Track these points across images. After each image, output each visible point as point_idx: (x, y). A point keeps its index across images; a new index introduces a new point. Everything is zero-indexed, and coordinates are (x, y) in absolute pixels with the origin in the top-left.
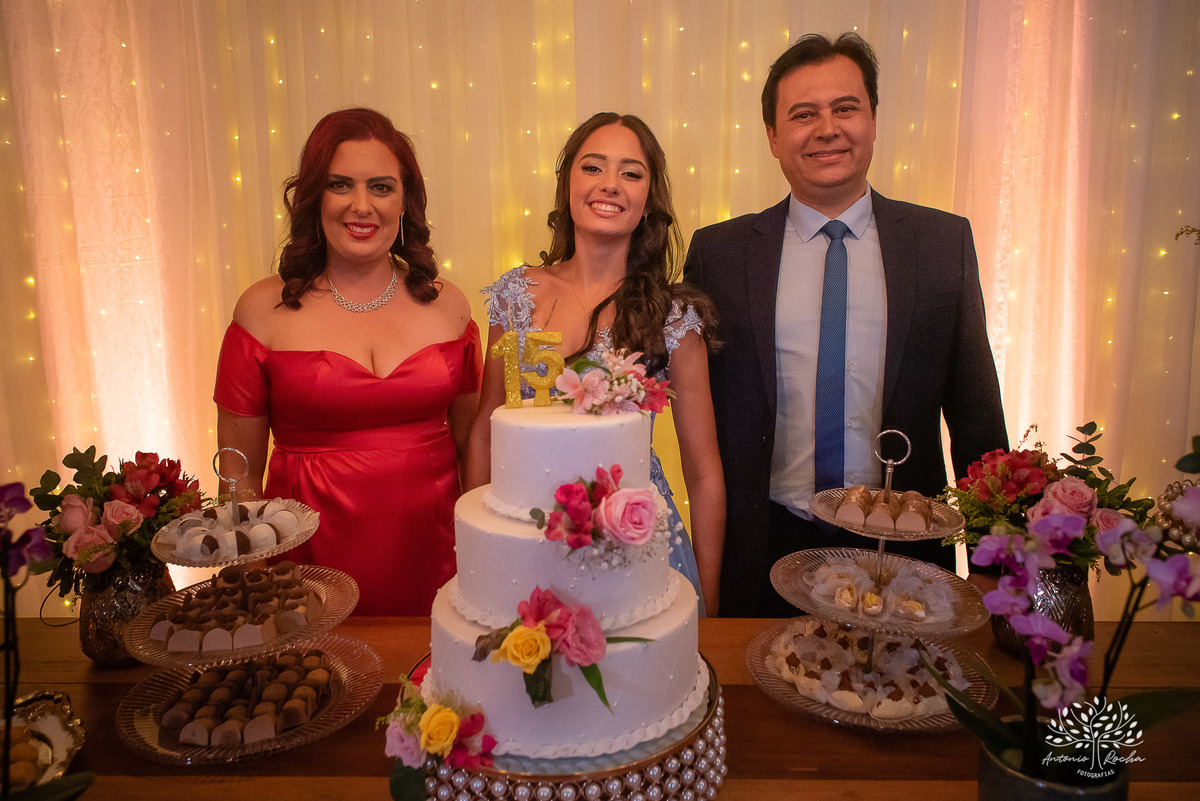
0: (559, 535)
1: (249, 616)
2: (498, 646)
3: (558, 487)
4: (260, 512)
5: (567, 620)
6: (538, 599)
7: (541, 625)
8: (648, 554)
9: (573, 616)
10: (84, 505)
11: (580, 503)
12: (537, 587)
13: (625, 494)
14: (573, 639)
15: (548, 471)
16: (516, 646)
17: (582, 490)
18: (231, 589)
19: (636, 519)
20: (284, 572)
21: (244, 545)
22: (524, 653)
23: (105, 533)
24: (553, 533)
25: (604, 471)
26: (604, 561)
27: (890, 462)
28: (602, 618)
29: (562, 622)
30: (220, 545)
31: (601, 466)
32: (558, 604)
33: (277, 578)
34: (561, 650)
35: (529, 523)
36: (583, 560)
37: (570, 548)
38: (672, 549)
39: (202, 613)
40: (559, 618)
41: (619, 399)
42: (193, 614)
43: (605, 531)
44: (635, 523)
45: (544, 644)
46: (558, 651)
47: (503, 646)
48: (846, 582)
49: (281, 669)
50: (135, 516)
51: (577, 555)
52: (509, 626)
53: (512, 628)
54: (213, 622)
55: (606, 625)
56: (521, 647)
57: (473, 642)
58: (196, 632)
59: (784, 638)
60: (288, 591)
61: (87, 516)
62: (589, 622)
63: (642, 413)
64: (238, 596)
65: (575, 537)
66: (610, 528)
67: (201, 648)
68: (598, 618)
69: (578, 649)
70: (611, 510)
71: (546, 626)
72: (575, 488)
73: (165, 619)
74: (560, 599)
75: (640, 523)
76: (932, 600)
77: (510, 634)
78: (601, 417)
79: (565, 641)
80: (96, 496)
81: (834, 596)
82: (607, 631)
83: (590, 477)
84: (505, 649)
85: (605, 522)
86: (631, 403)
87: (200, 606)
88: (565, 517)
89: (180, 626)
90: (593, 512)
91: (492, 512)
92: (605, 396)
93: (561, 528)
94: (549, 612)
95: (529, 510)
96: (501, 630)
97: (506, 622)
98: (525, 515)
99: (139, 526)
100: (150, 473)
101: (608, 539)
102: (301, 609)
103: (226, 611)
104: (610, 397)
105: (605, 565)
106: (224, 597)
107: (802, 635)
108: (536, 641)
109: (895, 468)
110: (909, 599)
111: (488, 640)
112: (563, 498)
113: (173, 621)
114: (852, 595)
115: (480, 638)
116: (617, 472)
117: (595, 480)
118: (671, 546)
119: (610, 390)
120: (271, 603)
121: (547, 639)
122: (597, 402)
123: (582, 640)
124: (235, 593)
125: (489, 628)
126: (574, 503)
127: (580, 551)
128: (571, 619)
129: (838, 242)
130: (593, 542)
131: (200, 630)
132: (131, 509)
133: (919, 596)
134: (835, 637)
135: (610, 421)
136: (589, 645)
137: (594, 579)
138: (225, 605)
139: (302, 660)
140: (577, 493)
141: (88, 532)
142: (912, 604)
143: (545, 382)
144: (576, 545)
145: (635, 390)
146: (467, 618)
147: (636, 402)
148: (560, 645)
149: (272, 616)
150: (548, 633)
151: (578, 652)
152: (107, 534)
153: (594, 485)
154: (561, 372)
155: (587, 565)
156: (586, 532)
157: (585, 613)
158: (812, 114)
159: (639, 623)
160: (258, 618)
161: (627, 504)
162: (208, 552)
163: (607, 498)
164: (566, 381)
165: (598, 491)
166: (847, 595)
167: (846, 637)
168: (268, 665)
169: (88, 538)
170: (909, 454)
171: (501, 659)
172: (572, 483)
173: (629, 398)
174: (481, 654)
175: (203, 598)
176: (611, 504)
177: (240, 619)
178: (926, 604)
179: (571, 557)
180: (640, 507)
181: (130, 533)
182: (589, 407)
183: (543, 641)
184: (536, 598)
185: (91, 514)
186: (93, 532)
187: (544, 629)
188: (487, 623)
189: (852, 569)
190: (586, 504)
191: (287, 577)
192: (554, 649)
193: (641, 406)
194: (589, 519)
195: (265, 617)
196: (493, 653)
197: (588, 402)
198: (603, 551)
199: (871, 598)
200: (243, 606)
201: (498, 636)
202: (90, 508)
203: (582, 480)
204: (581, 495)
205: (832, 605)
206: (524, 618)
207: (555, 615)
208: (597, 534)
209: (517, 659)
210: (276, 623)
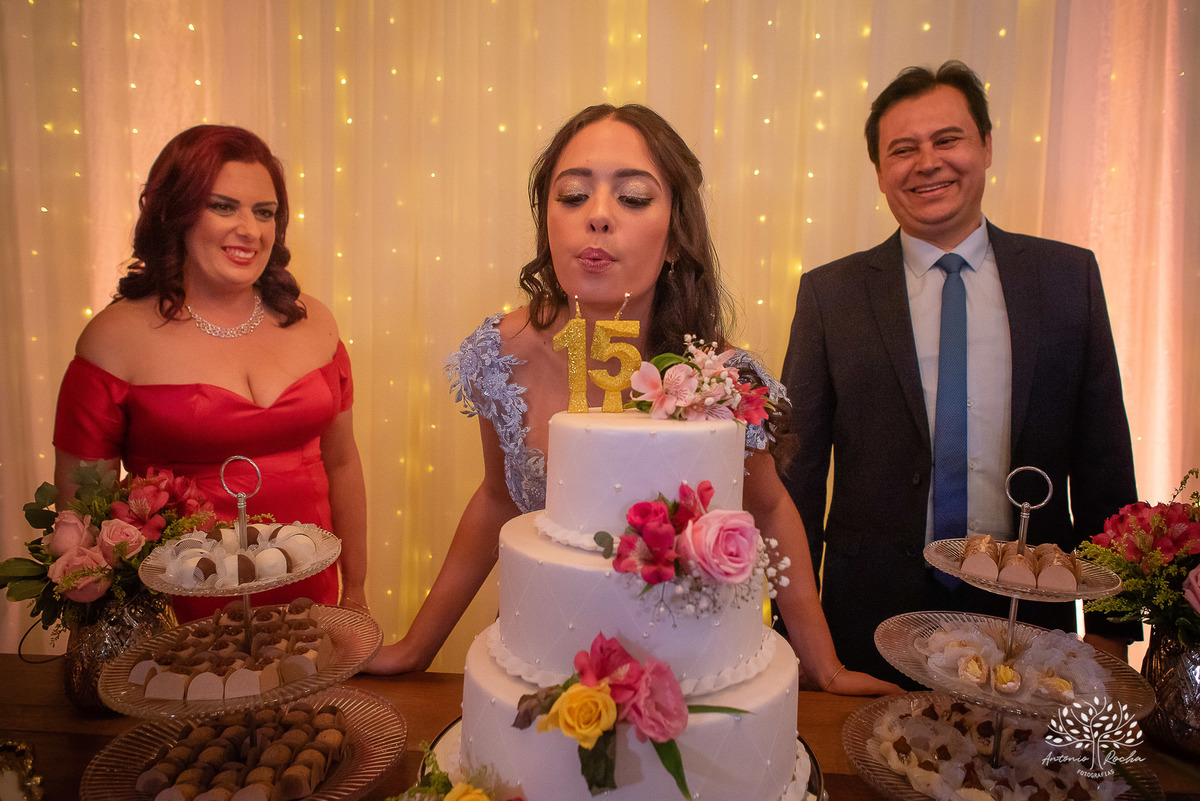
0: (633, 565)
1: (249, 659)
2: (547, 710)
3: (632, 506)
4: (274, 535)
5: (639, 679)
6: (601, 649)
7: (605, 683)
8: (743, 598)
9: (647, 675)
10: (79, 524)
11: (660, 525)
12: (601, 635)
13: (718, 516)
14: (646, 705)
15: (618, 486)
16: (570, 711)
17: (662, 510)
18: (235, 627)
19: (732, 549)
20: (297, 610)
21: (247, 571)
22: (581, 721)
23: (99, 556)
24: (624, 563)
25: (690, 490)
26: (689, 603)
27: (1026, 505)
28: (682, 680)
29: (631, 681)
30: (218, 570)
31: (685, 482)
32: (625, 658)
33: (290, 617)
34: (629, 718)
35: (594, 552)
36: (662, 600)
37: (646, 583)
38: (775, 592)
39: (194, 653)
40: (629, 676)
41: (709, 401)
42: (184, 654)
43: (692, 563)
44: (731, 554)
45: (607, 711)
46: (625, 721)
47: (553, 710)
48: (971, 652)
49: (287, 727)
50: (135, 538)
51: (654, 593)
52: (561, 683)
53: (566, 687)
54: (206, 665)
55: (687, 688)
56: (577, 712)
57: (514, 702)
58: (182, 676)
59: (888, 718)
60: (300, 632)
61: (81, 535)
62: (668, 684)
63: (737, 422)
64: (241, 637)
65: (653, 569)
66: (699, 560)
67: (185, 696)
68: (677, 677)
69: (654, 720)
70: (700, 536)
71: (610, 686)
72: (654, 507)
73: (150, 658)
74: (629, 652)
75: (737, 556)
76: (1080, 679)
77: (564, 694)
78: (686, 422)
79: (635, 707)
80: (95, 514)
81: (957, 670)
82: (688, 698)
83: (672, 496)
84: (557, 714)
85: (693, 551)
86: (723, 407)
87: (195, 645)
88: (640, 543)
89: (167, 667)
90: (676, 539)
91: (547, 538)
92: (693, 396)
93: (634, 557)
94: (615, 667)
95: (593, 536)
96: (551, 689)
97: (557, 679)
98: (588, 542)
99: (139, 549)
100: (158, 491)
101: (696, 573)
102: (311, 655)
103: (225, 653)
104: (698, 397)
105: (690, 608)
106: (225, 636)
107: (910, 715)
108: (596, 705)
109: (1032, 513)
110: (1053, 676)
111: (534, 702)
112: (637, 519)
113: (159, 661)
114: (980, 667)
115: (524, 698)
116: (706, 492)
117: (678, 500)
118: (774, 588)
119: (698, 390)
120: (278, 646)
121: (612, 703)
122: (681, 404)
123: (658, 707)
124: (238, 633)
125: (535, 685)
126: (652, 525)
127: (658, 588)
128: (644, 678)
129: (954, 275)
130: (675, 577)
131: (188, 673)
132: (133, 530)
133: (1063, 672)
134: (948, 719)
135: (697, 427)
136: (667, 714)
137: (675, 626)
138: (224, 645)
139: (313, 717)
140: (656, 513)
141: (81, 554)
142: (1056, 682)
143: (616, 382)
144: (654, 579)
145: (729, 392)
146: (508, 671)
147: (729, 407)
148: (628, 714)
149: (277, 661)
150: (613, 695)
151: (653, 723)
152: (102, 557)
153: (676, 506)
154: (637, 368)
155: (667, 607)
156: (667, 563)
157: (661, 671)
158: (912, 149)
159: (728, 689)
160: (258, 663)
161: (721, 529)
162: (202, 576)
163: (694, 522)
164: (644, 378)
165: (682, 513)
166: (974, 666)
167: (963, 721)
168: (274, 721)
169: (78, 561)
170: (1050, 495)
171: (550, 727)
172: (649, 501)
173: (721, 402)
174: (524, 720)
175: (199, 636)
176: (700, 529)
177: (239, 662)
178: (1074, 683)
179: (645, 596)
180: (737, 533)
181: (128, 557)
182: (671, 411)
183: (606, 706)
184: (598, 649)
185: (86, 533)
186: (85, 554)
187: (608, 689)
188: (533, 680)
189: (974, 635)
190: (667, 527)
191: (301, 616)
192: (621, 717)
193: (736, 413)
194: (671, 548)
195: (268, 661)
196: (540, 719)
197: (670, 405)
198: (688, 589)
199: (1005, 672)
200: (245, 648)
201: (547, 697)
202: (87, 526)
203: (662, 498)
204: (661, 515)
205: (953, 678)
206: (582, 673)
207: (622, 672)
208: (681, 567)
209: (570, 728)
210: (280, 670)
